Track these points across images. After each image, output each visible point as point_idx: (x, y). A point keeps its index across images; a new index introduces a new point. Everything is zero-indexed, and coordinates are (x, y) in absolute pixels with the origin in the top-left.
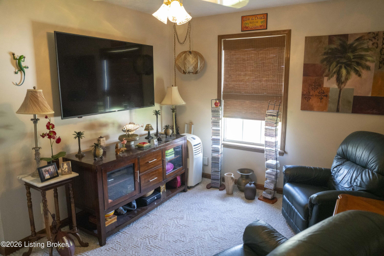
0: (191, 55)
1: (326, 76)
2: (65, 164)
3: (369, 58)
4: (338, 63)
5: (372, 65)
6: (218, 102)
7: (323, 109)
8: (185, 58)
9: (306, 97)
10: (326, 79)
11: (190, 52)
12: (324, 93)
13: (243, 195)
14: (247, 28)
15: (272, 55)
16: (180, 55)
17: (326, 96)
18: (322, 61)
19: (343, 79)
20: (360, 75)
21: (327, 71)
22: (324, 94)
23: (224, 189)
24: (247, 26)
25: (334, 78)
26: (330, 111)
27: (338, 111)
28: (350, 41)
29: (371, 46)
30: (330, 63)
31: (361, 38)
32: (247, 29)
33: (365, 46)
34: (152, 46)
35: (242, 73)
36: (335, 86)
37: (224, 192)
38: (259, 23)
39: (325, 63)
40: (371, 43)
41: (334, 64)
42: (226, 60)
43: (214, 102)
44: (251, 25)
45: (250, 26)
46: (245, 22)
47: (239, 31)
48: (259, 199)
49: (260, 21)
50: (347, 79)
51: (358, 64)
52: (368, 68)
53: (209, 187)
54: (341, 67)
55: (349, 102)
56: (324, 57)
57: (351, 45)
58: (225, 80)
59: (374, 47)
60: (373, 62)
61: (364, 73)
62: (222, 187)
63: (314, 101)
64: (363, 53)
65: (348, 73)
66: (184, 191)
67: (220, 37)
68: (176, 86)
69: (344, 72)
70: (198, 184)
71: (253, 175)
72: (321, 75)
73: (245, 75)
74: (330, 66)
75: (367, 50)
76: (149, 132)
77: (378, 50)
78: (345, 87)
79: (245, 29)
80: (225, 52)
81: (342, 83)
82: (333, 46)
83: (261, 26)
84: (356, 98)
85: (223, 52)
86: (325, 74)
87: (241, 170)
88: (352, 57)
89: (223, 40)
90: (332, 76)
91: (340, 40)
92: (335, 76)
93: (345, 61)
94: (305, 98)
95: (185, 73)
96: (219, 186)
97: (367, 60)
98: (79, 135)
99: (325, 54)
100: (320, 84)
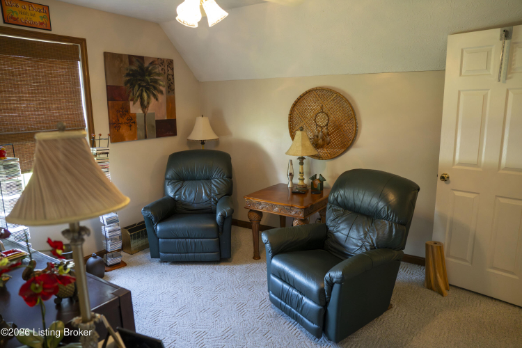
1: (132, 100)
3: (161, 83)
4: (140, 86)
5: (163, 89)
7: (133, 138)
9: (114, 125)
10: (131, 103)
12: (132, 120)
14: (16, 19)
17: (134, 122)
18: (126, 83)
19: (146, 103)
20: (157, 100)
21: (131, 94)
22: (132, 121)
24: (15, 16)
25: (138, 103)
26: (140, 139)
27: (146, 137)
28: (146, 64)
29: (161, 72)
30: (133, 86)
31: (154, 62)
32: (15, 22)
33: (157, 70)
35: (14, 97)
36: (140, 111)
38: (37, 18)
39: (129, 85)
40: (160, 68)
41: (137, 87)
44: (24, 16)
45: (22, 18)
46: (11, 9)
49: (38, 14)
50: (148, 103)
51: (155, 88)
52: (161, 92)
54: (142, 91)
55: (153, 127)
56: (127, 79)
57: (148, 68)
59: (163, 72)
60: (164, 86)
61: (159, 96)
63: (124, 130)
64: (157, 78)
65: (149, 97)
69: (145, 95)
72: (126, 99)
73: (20, 99)
74: (133, 90)
75: (159, 75)
77: (166, 75)
78: (149, 112)
79: (11, 21)
81: (146, 107)
82: (134, 68)
83: (41, 24)
84: (157, 122)
86: (130, 98)
88: (149, 81)
90: (136, 101)
91: (139, 62)
92: (139, 100)
93: (145, 84)
94: (115, 127)
97: (160, 85)
99: (128, 75)
100: (127, 110)
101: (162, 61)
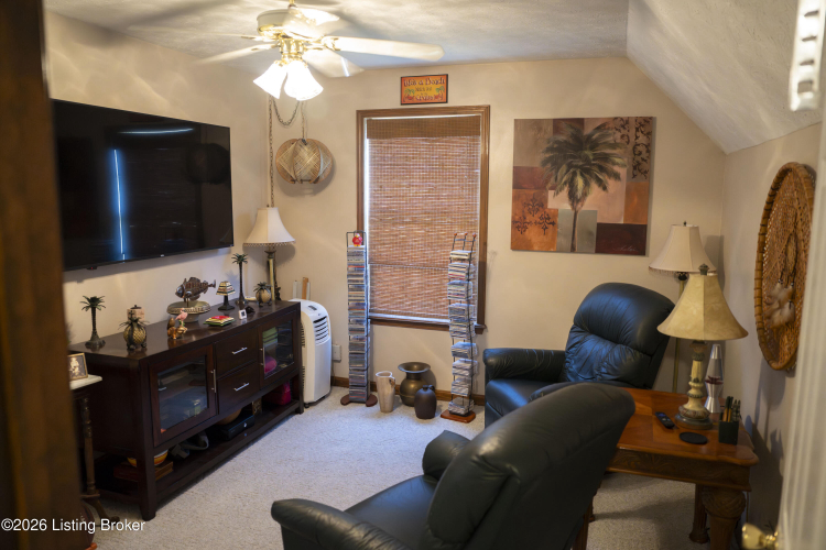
0: (306, 148)
1: (552, 189)
2: (74, 360)
3: (617, 160)
4: (570, 166)
5: (622, 172)
6: (358, 235)
7: (549, 247)
8: (295, 153)
9: (519, 225)
10: (551, 193)
11: (304, 142)
12: (549, 218)
13: (412, 411)
14: (411, 98)
15: (457, 150)
16: (284, 147)
17: (553, 224)
18: (545, 163)
19: (579, 194)
20: (605, 188)
21: (552, 179)
22: (549, 221)
23: (375, 403)
24: (411, 95)
25: (565, 193)
26: (560, 250)
27: (573, 250)
28: (588, 130)
29: (618, 141)
30: (556, 166)
31: (603, 126)
32: (411, 102)
33: (610, 139)
34: (228, 129)
36: (567, 206)
37: (376, 408)
38: (433, 91)
39: (549, 165)
40: (618, 135)
41: (564, 168)
42: (373, 157)
43: (351, 237)
44: (419, 93)
45: (417, 95)
46: (408, 88)
47: (397, 105)
48: (442, 416)
49: (434, 87)
50: (585, 195)
51: (602, 169)
52: (617, 176)
53: (345, 402)
54: (574, 174)
55: (590, 233)
56: (547, 155)
57: (589, 137)
58: (372, 196)
59: (624, 142)
60: (623, 166)
61: (611, 183)
62: (370, 401)
63: (533, 233)
64: (608, 151)
65: (587, 184)
66: (299, 411)
67: (361, 114)
68: (273, 206)
69: (580, 182)
70: (323, 398)
71: (429, 372)
72: (542, 188)
74: (557, 172)
75: (614, 146)
76: (226, 298)
77: (630, 147)
78: (584, 208)
79: (407, 101)
80: (371, 143)
81: (578, 201)
82: (562, 138)
83: (436, 97)
84: (601, 227)
85: (367, 142)
86: (549, 185)
87: (407, 366)
88: (591, 158)
89: (366, 119)
90: (561, 189)
91: (572, 128)
92: (566, 189)
93: (581, 163)
94: (518, 227)
95: (294, 181)
96: (364, 399)
97: (614, 164)
98: (94, 303)
99: (549, 150)
100: (542, 204)
101: (624, 123)
